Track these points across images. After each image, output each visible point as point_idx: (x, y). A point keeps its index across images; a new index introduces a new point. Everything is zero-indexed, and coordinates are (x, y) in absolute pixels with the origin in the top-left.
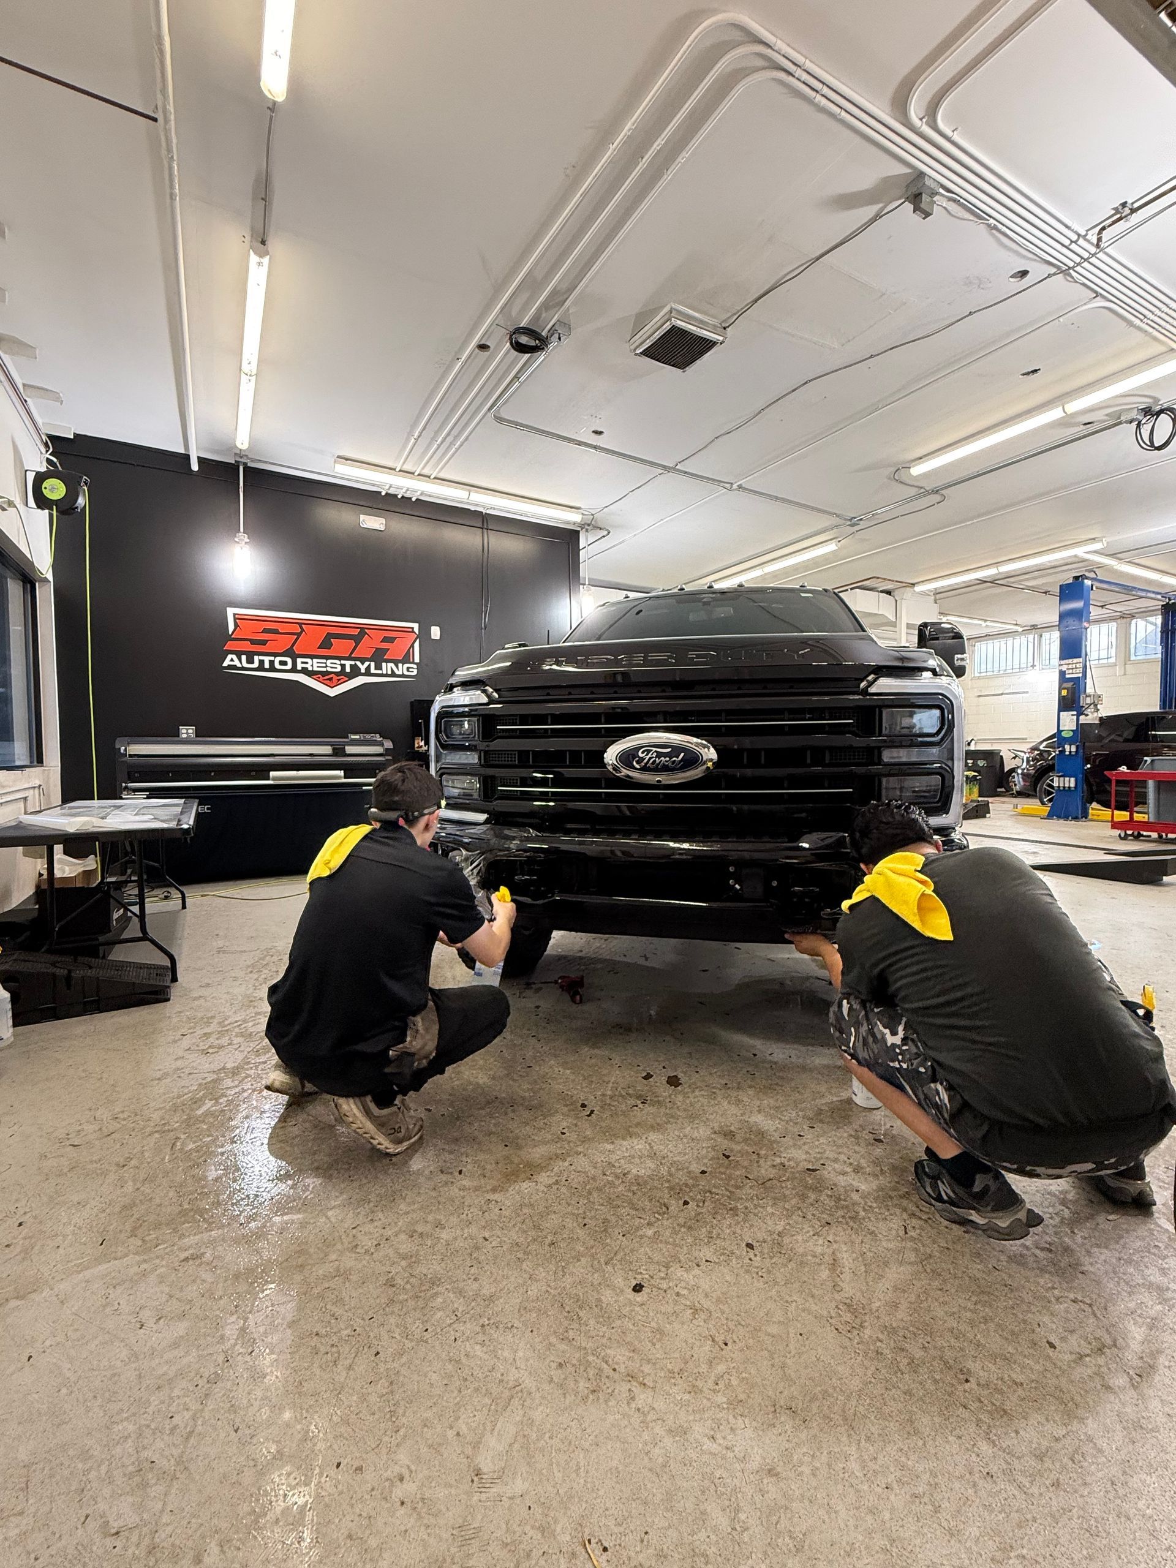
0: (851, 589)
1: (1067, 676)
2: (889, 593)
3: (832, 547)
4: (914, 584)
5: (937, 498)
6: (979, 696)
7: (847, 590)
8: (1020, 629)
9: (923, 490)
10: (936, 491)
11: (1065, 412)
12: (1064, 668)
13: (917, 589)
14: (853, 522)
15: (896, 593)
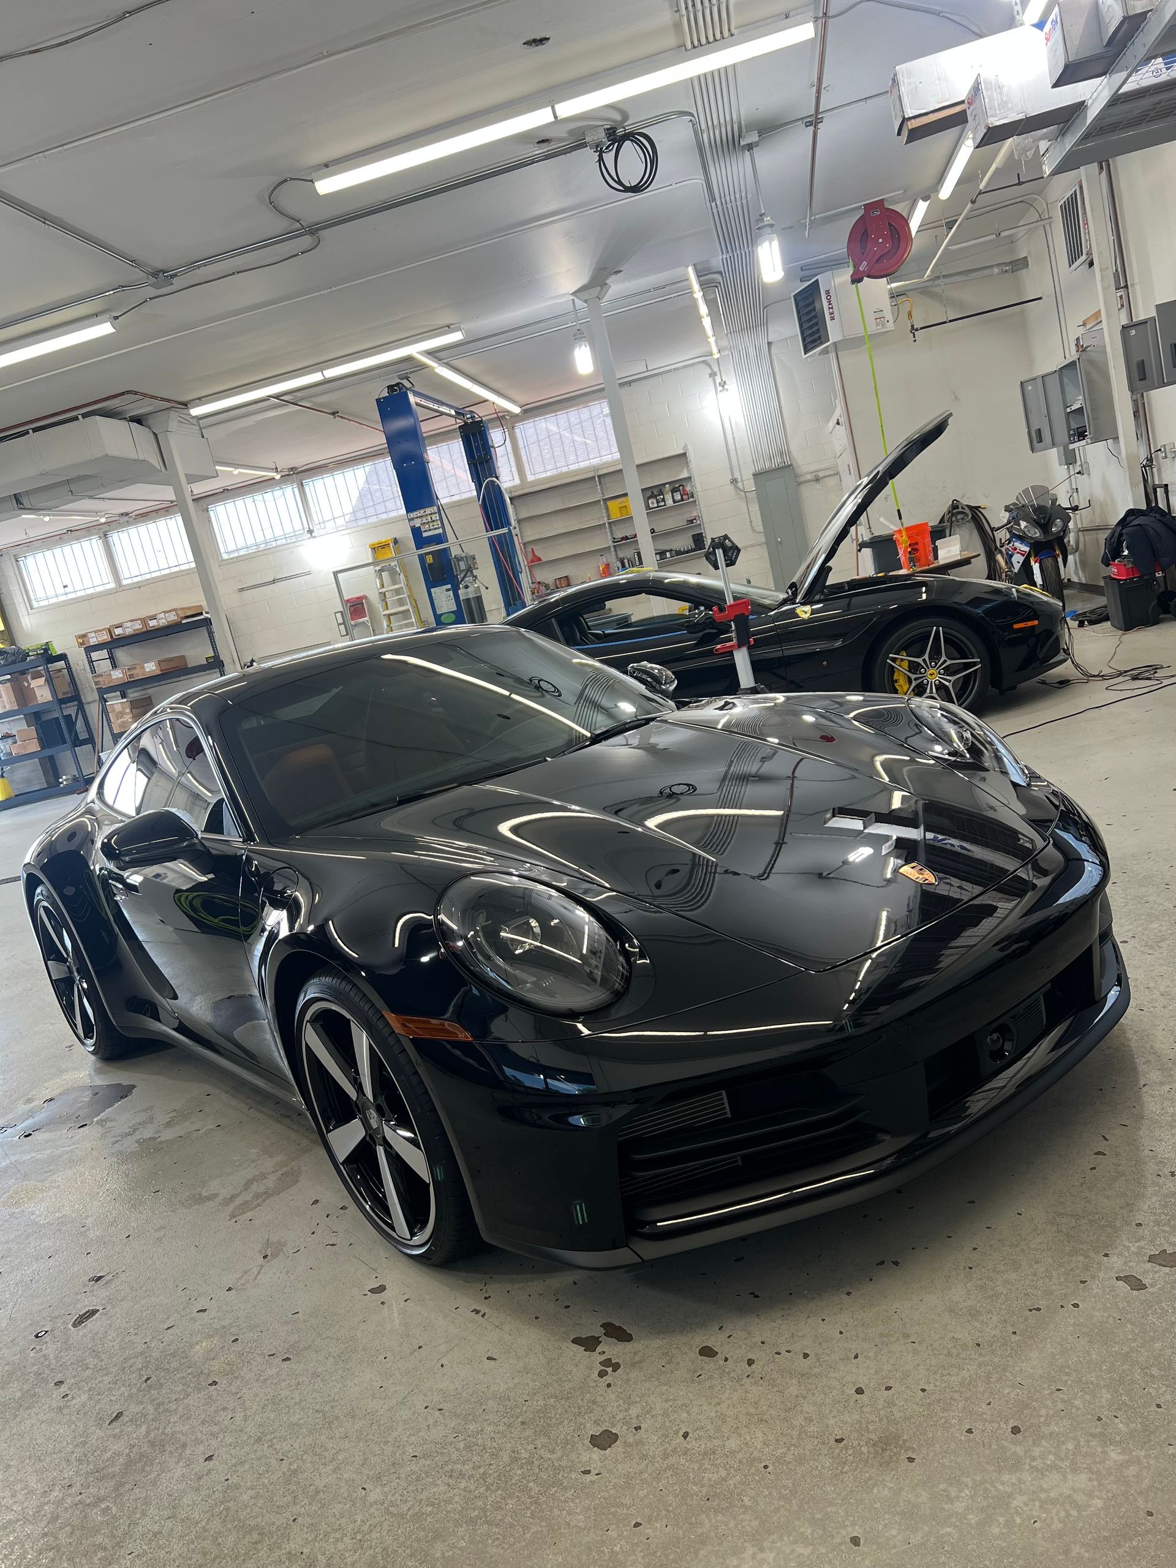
0: (85, 416)
1: (425, 535)
2: (138, 420)
3: (105, 329)
4: (185, 405)
5: (306, 241)
6: (242, 590)
7: (76, 418)
8: (278, 477)
9: (298, 225)
10: (313, 230)
11: (555, 117)
12: (417, 523)
13: (195, 412)
14: (161, 275)
15: (154, 421)
